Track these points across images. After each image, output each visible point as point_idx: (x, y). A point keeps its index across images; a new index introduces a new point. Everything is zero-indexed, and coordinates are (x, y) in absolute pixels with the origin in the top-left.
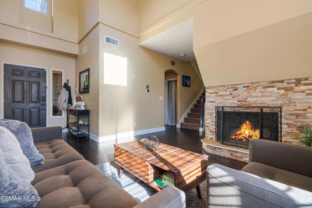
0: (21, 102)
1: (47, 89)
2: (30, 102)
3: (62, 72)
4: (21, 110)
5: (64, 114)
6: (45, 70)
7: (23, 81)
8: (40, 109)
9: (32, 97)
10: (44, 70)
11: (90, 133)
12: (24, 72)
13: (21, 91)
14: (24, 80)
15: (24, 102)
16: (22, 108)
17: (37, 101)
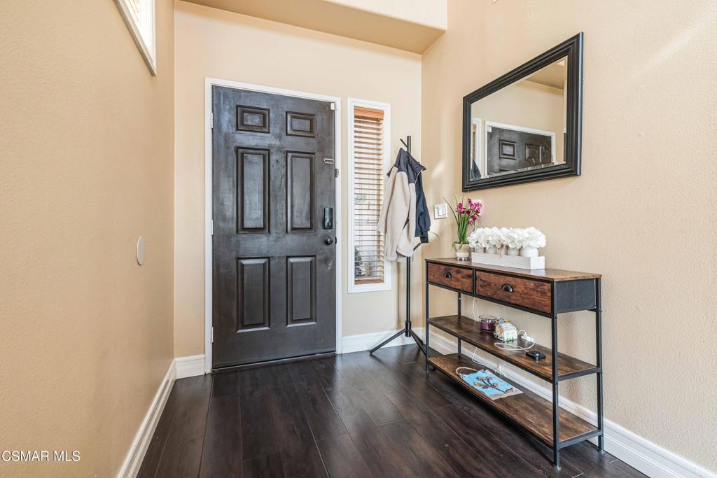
0: (263, 229)
1: (338, 180)
2: (287, 232)
3: (381, 113)
4: (262, 261)
5: (390, 275)
6: (332, 108)
7: (268, 150)
8: (318, 257)
9: (295, 214)
10: (330, 107)
11: (605, 421)
12: (269, 115)
13: (262, 187)
14: (270, 146)
15: (269, 232)
16: (264, 253)
17: (309, 226)
